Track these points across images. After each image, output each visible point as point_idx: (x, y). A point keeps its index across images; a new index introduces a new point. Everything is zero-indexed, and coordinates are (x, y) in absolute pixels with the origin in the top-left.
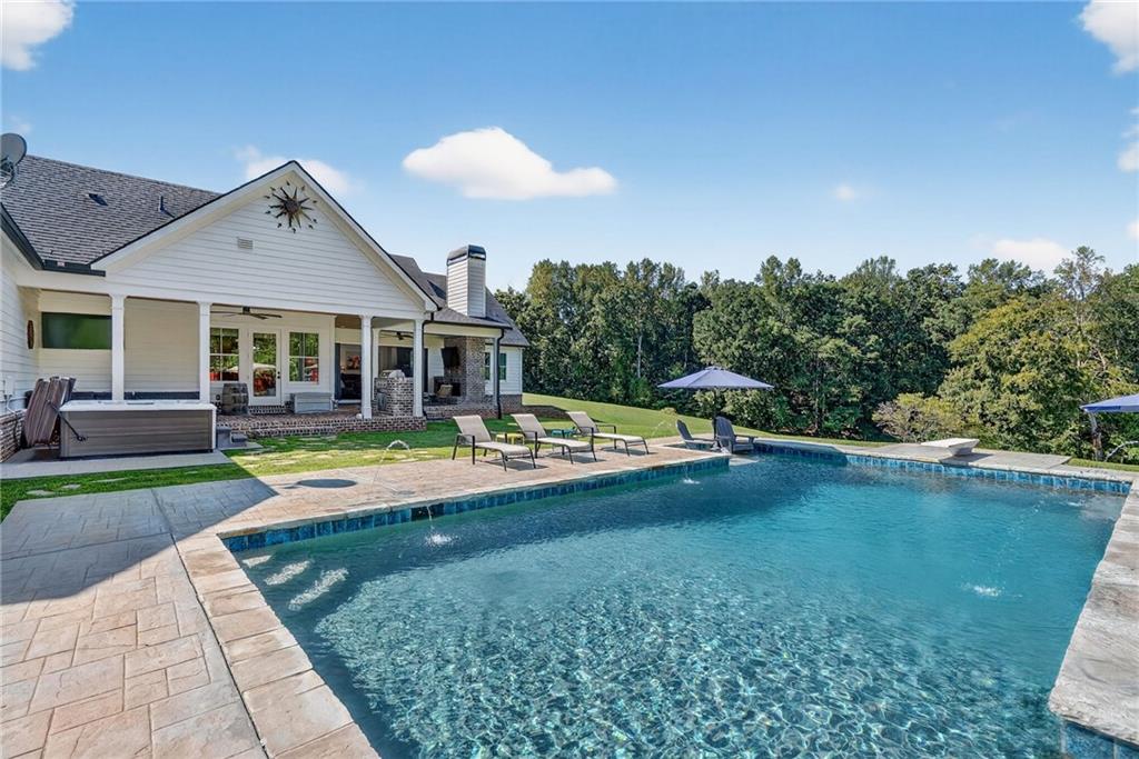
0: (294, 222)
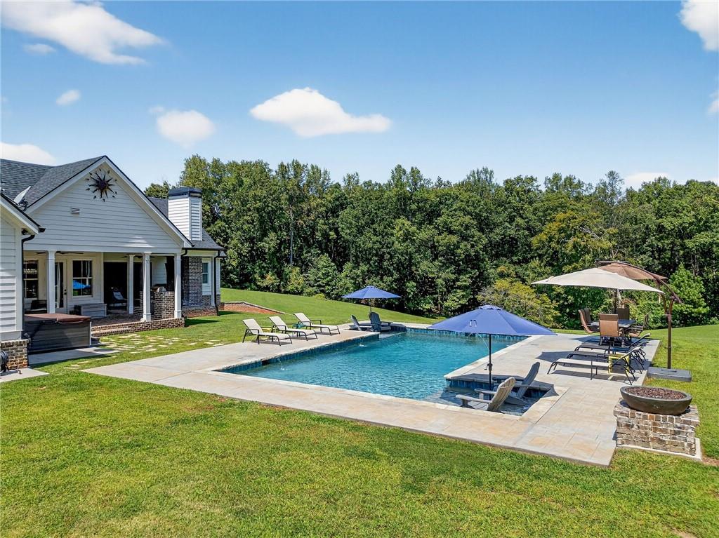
0: (104, 194)
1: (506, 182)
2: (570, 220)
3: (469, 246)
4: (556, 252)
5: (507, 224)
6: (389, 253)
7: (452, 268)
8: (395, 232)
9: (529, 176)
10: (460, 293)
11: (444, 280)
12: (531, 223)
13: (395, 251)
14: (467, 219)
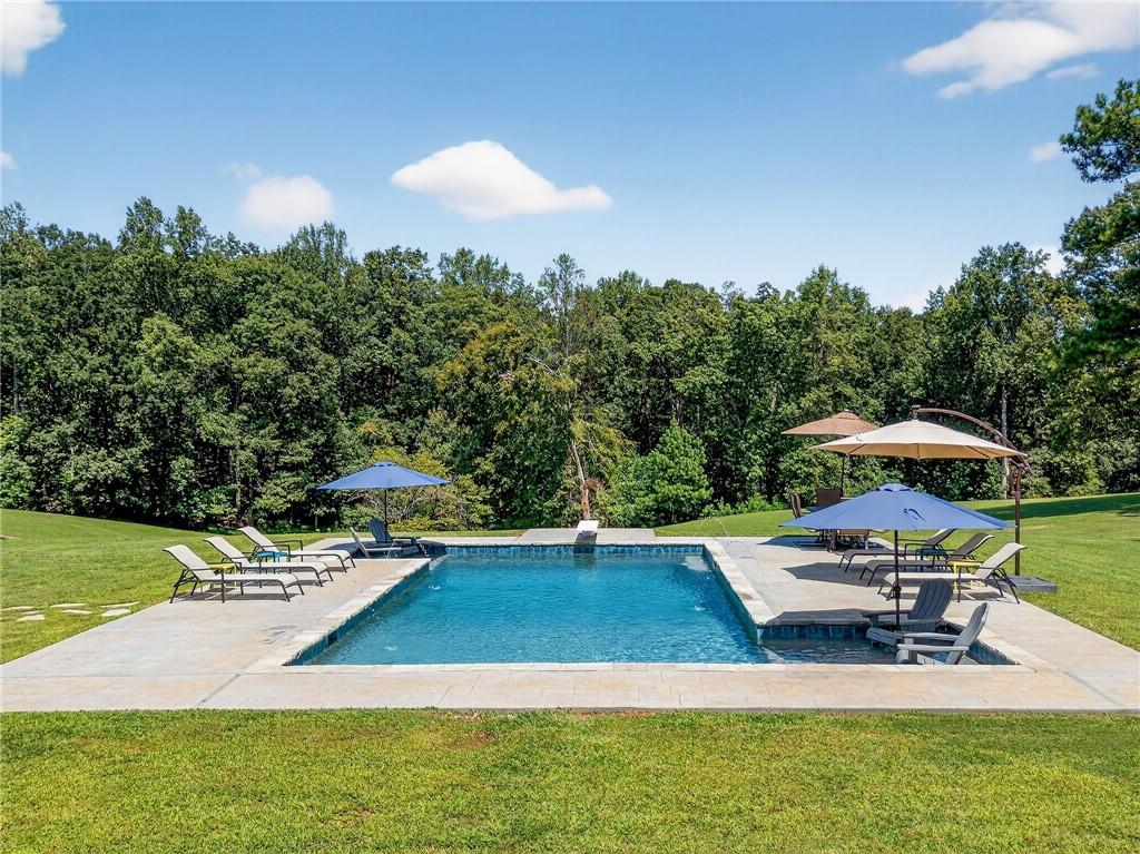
1: (370, 256)
2: (507, 337)
3: (307, 381)
4: (482, 398)
5: (374, 340)
6: (131, 394)
7: (272, 427)
8: (141, 345)
9: (413, 250)
10: (288, 478)
11: (255, 451)
12: (423, 340)
13: (145, 391)
14: (302, 326)
